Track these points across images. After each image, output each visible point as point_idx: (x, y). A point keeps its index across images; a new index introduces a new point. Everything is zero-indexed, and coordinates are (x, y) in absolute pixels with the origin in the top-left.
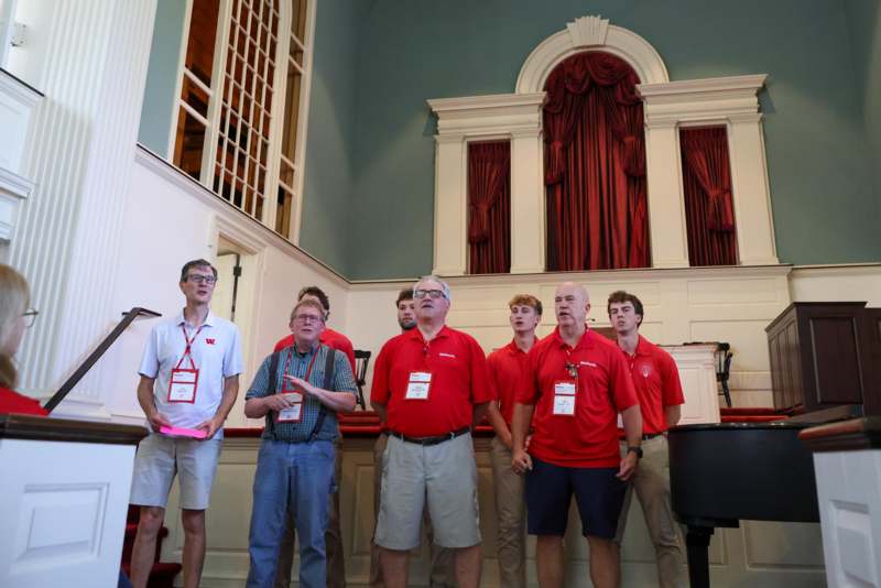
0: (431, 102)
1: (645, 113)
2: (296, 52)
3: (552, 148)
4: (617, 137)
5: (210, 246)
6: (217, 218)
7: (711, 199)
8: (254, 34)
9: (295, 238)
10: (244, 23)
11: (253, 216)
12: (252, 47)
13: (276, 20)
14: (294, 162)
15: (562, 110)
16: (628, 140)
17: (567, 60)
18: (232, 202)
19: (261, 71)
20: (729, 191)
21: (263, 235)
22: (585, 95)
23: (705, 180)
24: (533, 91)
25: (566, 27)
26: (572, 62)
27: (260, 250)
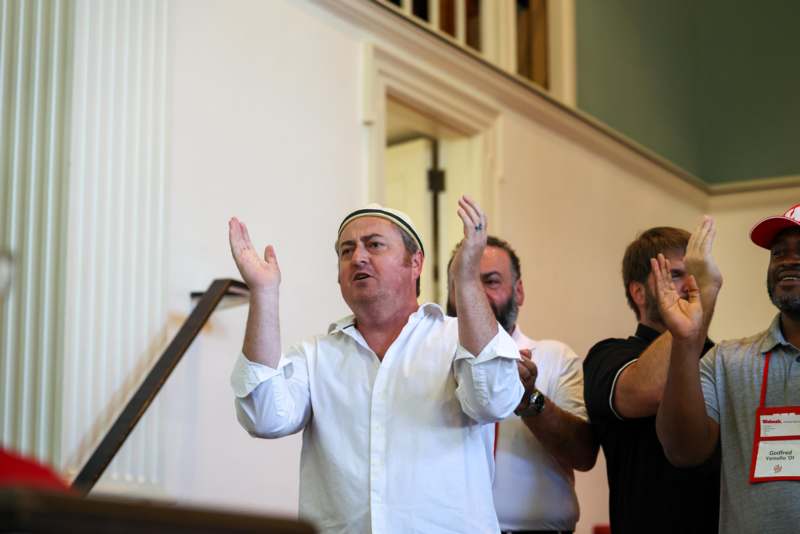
5: (368, 123)
6: (379, 53)
9: (565, 87)
11: (460, 39)
27: (487, 125)
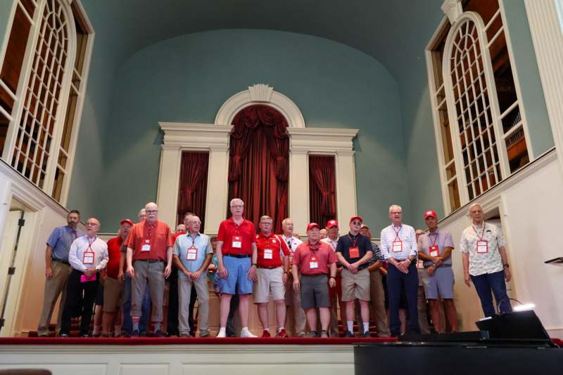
0: (161, 124)
1: (290, 144)
2: (76, 80)
3: (234, 160)
4: (273, 157)
5: (5, 204)
6: (13, 185)
7: (324, 197)
8: (49, 64)
9: (64, 202)
10: (43, 55)
11: (37, 185)
12: (47, 73)
13: (64, 57)
14: (67, 152)
15: (242, 138)
16: (279, 159)
17: (246, 108)
18: (23, 174)
19: (51, 89)
20: (334, 193)
21: (43, 199)
22: (256, 130)
23: (320, 185)
24: (225, 124)
25: (248, 89)
26: (250, 109)
27: (41, 209)
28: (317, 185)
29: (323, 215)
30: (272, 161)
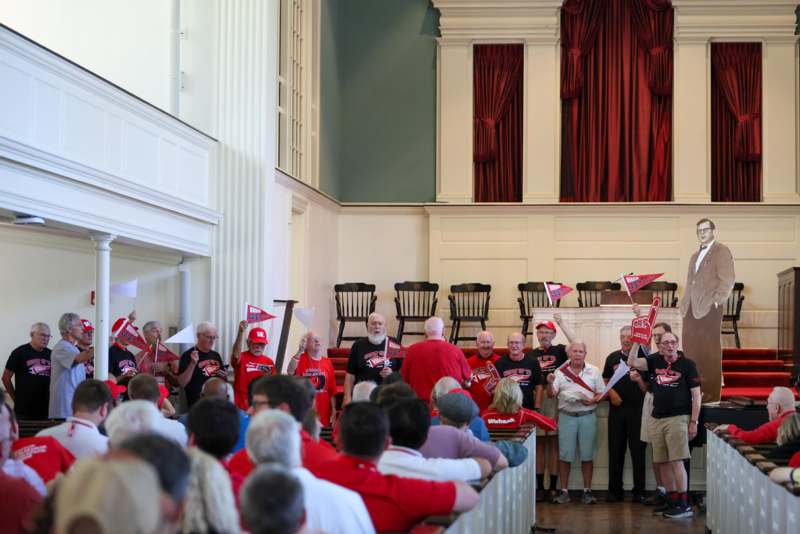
1: (675, 25)
3: (570, 56)
4: (643, 47)
7: (739, 124)
15: (582, 13)
16: (655, 51)
20: (759, 116)
23: (733, 101)
28: (726, 101)
29: (737, 160)
30: (642, 54)
